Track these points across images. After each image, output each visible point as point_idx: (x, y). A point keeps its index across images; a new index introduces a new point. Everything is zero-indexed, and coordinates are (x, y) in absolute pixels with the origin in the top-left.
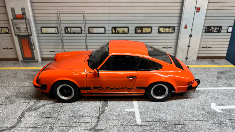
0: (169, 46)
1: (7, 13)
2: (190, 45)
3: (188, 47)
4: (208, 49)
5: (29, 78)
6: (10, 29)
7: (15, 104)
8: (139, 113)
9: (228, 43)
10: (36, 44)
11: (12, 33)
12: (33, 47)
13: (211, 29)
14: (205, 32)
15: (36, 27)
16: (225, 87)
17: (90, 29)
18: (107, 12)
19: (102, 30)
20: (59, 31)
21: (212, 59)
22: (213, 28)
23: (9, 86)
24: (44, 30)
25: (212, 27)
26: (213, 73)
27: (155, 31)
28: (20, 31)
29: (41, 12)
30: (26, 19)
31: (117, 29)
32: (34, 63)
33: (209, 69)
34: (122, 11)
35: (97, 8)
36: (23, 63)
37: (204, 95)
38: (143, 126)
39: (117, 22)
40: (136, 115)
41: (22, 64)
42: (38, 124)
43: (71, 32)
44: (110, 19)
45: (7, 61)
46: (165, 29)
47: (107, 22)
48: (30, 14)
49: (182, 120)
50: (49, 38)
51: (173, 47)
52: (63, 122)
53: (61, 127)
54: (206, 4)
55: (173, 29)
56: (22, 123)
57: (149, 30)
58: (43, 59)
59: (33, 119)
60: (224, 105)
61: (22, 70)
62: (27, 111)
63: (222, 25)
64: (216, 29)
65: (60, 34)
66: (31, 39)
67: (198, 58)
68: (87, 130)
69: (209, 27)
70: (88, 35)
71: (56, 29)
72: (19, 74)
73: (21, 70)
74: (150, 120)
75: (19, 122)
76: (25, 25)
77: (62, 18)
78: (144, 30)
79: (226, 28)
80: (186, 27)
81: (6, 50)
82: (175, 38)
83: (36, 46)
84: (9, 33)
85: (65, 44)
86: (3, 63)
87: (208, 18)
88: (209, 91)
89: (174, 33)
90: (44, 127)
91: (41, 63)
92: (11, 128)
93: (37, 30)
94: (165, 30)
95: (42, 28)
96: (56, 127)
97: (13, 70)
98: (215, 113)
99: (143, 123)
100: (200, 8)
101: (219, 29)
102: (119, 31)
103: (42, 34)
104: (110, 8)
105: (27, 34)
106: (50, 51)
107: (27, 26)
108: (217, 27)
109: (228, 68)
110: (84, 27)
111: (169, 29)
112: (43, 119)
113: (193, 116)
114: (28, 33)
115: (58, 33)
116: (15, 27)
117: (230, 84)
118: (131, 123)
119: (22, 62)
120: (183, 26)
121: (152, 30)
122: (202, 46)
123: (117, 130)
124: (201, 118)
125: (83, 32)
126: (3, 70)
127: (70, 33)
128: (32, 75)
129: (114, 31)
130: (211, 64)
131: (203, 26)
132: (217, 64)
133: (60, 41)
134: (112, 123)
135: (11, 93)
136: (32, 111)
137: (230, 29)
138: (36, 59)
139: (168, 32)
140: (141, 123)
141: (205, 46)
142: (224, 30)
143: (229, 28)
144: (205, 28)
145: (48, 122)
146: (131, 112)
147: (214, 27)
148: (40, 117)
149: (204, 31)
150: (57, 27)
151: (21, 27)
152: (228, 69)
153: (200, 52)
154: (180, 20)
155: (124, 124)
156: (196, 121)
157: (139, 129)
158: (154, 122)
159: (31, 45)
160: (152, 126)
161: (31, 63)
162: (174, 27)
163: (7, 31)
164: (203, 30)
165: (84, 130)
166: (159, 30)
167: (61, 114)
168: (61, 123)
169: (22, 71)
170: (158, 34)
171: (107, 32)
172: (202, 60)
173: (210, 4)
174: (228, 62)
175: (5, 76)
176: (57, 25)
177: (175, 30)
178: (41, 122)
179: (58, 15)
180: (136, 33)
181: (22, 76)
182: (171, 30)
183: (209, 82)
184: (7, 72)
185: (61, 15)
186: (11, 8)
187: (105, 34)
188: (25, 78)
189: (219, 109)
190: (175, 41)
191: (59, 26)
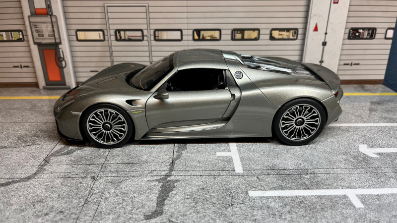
1: (21, 7)
2: (323, 60)
4: (354, 67)
6: (26, 32)
7: (33, 146)
8: (239, 158)
9: (387, 57)
10: (67, 58)
11: (28, 41)
12: (63, 63)
13: (358, 32)
14: (349, 38)
15: (68, 30)
16: (383, 123)
17: (156, 32)
18: (185, 3)
19: (177, 35)
20: (106, 37)
21: (361, 84)
22: (361, 31)
23: (24, 121)
24: (81, 35)
25: (360, 28)
26: (363, 104)
27: (265, 36)
28: (43, 35)
29: (77, 4)
30: (51, 15)
31: (202, 33)
33: (356, 97)
34: (210, 3)
36: (46, 90)
37: (347, 134)
38: (246, 177)
39: (202, 21)
40: (234, 161)
41: (44, 91)
42: (73, 174)
43: (126, 38)
44: (190, 15)
45: (21, 88)
46: (281, 33)
47: (185, 21)
48: (57, 9)
49: (310, 167)
50: (90, 49)
52: (113, 170)
53: (110, 177)
55: (295, 33)
56: (45, 172)
57: (254, 35)
59: (64, 167)
60: (381, 147)
61: (45, 100)
62: (53, 155)
63: (376, 27)
64: (367, 32)
65: (107, 42)
66: (60, 50)
68: (154, 181)
69: (355, 30)
70: (154, 43)
71: (101, 33)
72: (40, 105)
73: (43, 99)
74: (258, 168)
75: (41, 169)
76: (50, 26)
77: (110, 15)
78: (247, 34)
79: (384, 31)
80: (316, 29)
81: (18, 70)
82: (298, 47)
83: (68, 61)
84: (24, 41)
85: (115, 59)
86: (14, 91)
87: (352, 14)
88: (357, 128)
89: (296, 39)
90: (82, 178)
92: (28, 178)
93: (69, 35)
94: (281, 35)
95: (78, 32)
96: (102, 177)
97: (29, 100)
98: (366, 158)
99: (246, 173)
101: (372, 33)
102: (205, 36)
103: (77, 42)
105: (53, 41)
106: (91, 71)
107: (53, 27)
108: (369, 29)
109: (387, 96)
110: (147, 30)
111: (288, 33)
112: (80, 167)
113: (330, 162)
114: (55, 39)
115: (103, 40)
116: (34, 30)
117: (390, 119)
118: (225, 171)
119: (44, 88)
120: (311, 27)
121: (259, 34)
122: (342, 62)
123: (202, 181)
124: (342, 165)
125: (145, 38)
126: (12, 100)
127: (125, 40)
129: (196, 37)
130: (359, 91)
131: (346, 28)
132: (370, 91)
133: (108, 54)
134: (194, 172)
135: (27, 131)
136: (61, 155)
137: (390, 34)
138: (67, 84)
139: (287, 38)
140: (242, 172)
141: (350, 62)
142: (379, 35)
143: (389, 31)
144: (348, 30)
145: (89, 171)
146: (226, 157)
147: (364, 29)
148: (75, 163)
149: (347, 36)
150: (102, 31)
151: (43, 29)
152: (387, 98)
153: (341, 72)
154: (306, 18)
155: (213, 173)
156: (335, 170)
157: (238, 180)
158: (264, 171)
159: (59, 60)
160: (260, 177)
161: (59, 91)
162: (297, 30)
163: (21, 37)
164: (345, 34)
165: (148, 181)
166: (271, 34)
167: (110, 160)
168: (110, 172)
170: (270, 41)
171: (185, 37)
172: (343, 85)
174: (389, 89)
175: (17, 109)
176: (103, 27)
177: (297, 34)
178: (78, 170)
179: (105, 10)
180: (233, 39)
181: (45, 108)
182: (291, 35)
183: (356, 115)
184: (21, 102)
185: (110, 9)
187: (182, 42)
188: (50, 110)
189: (374, 153)
190: (298, 53)
191: (106, 28)
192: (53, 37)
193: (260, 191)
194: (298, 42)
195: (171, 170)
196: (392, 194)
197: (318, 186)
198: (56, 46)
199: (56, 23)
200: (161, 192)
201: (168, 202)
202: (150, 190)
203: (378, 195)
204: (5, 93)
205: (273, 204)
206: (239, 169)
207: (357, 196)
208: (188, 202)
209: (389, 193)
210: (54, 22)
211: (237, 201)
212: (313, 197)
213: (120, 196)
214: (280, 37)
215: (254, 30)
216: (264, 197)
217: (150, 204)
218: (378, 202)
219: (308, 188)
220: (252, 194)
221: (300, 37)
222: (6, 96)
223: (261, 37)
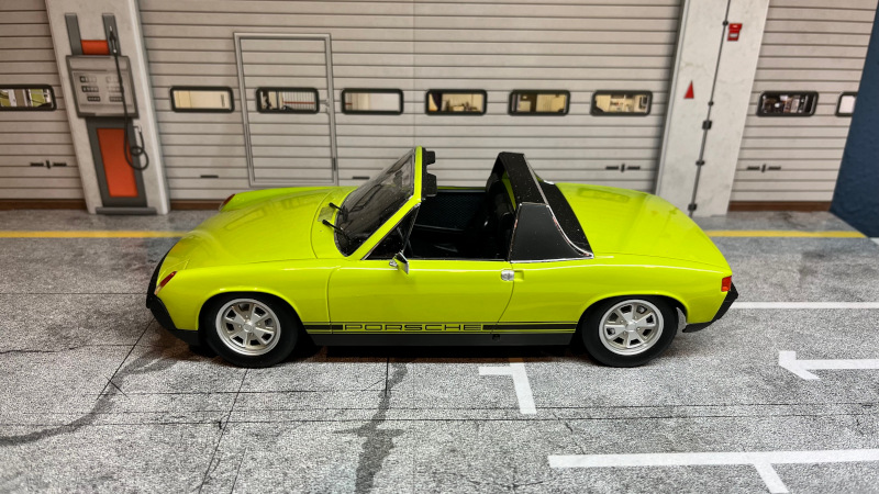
0: (628, 163)
1: (49, 36)
2: (704, 158)
3: (696, 167)
4: (769, 174)
5: (129, 265)
6: (61, 91)
7: (83, 351)
8: (527, 380)
9: (840, 154)
10: (150, 148)
11: (64, 109)
12: (142, 158)
13: (779, 101)
14: (760, 113)
15: (153, 87)
16: (829, 301)
17: (347, 95)
18: (410, 34)
19: (391, 102)
20: (237, 103)
21: (784, 210)
22: (785, 98)
23: (59, 290)
24: (182, 99)
25: (784, 93)
26: (788, 257)
27: (580, 105)
28: (97, 99)
29: (176, 31)
30: (117, 55)
31: (446, 97)
32: (143, 219)
33: (772, 242)
34: (465, 34)
36: (103, 217)
37: (755, 327)
38: (543, 423)
39: (446, 72)
40: (516, 388)
41: (100, 219)
42: (173, 414)
43: (281, 107)
44: (420, 59)
45: (46, 211)
46: (615, 100)
47: (410, 72)
48: (131, 42)
49: (678, 402)
50: (201, 128)
51: (645, 164)
52: (258, 406)
53: (256, 422)
54: (763, 13)
55: (645, 101)
56: (114, 410)
57: (559, 103)
58: (175, 205)
59: (155, 399)
60: (825, 357)
61: (103, 239)
62: (128, 371)
63: (818, 90)
64: (798, 101)
65: (239, 114)
66: (136, 130)
67: (735, 207)
68: (348, 431)
69: (773, 96)
70: (341, 117)
71: (226, 94)
72: (92, 252)
73: (98, 239)
74: (567, 404)
75: (103, 404)
76: (114, 78)
77: (247, 57)
78: (542, 103)
79: (835, 99)
80: (690, 94)
81: (43, 171)
82: (652, 131)
83: (152, 155)
84: (54, 109)
85: (255, 151)
86: (31, 218)
87: (767, 62)
88: (774, 313)
89: (648, 113)
90: (195, 424)
91: (167, 218)
92: (76, 426)
93: (154, 98)
94: (616, 104)
95: (175, 93)
96: (236, 423)
97: (67, 239)
98: (792, 382)
99: (542, 413)
100: (740, 26)
101: (809, 103)
102: (452, 103)
103: (173, 113)
104: (421, 22)
105: (120, 111)
106: (203, 177)
107: (120, 81)
108: (802, 94)
109: (838, 240)
110: (327, 89)
111: (630, 102)
112: (188, 398)
113: (718, 390)
114: (125, 106)
115: (231, 110)
116: (78, 85)
117: (845, 292)
118: (498, 411)
119: (99, 212)
120: (680, 88)
121: (568, 102)
122: (746, 164)
123: (451, 434)
124: (744, 398)
125: (322, 107)
126: (30, 239)
127: (277, 111)
128: (137, 258)
129: (433, 107)
130: (779, 227)
131: (753, 92)
132: (802, 226)
133: (240, 140)
134: (432, 412)
135: (68, 313)
136: (146, 370)
137: (848, 105)
138: (150, 204)
139: (627, 110)
140: (535, 412)
141: (760, 164)
142: (824, 108)
143: (845, 99)
144: (756, 99)
145: (209, 408)
146: (500, 378)
147: (791, 94)
148: (178, 389)
149: (755, 108)
150: (228, 89)
151: (98, 84)
152: (839, 245)
153: (740, 186)
154: (670, 69)
155: (473, 414)
156: (729, 408)
157: (527, 431)
158: (580, 410)
159: (133, 152)
160: (573, 424)
161: (132, 219)
162: (648, 94)
163: (49, 100)
164: (751, 104)
165: (336, 432)
166: (594, 102)
167: (253, 383)
168: (254, 410)
169: (100, 244)
170: (591, 117)
171: (408, 107)
172: (745, 213)
173: (777, 13)
174: (841, 222)
175: (42, 260)
176: (231, 82)
177: (651, 103)
178: (183, 406)
179: (235, 45)
180: (513, 111)
181: (104, 261)
182: (636, 105)
183: (771, 284)
184: (48, 245)
185: (246, 44)
186: (66, 17)
187: (402, 116)
188: (114, 265)
189: (810, 371)
190: (650, 143)
191: (236, 85)
192: (121, 103)
193: (573, 457)
194: (652, 120)
195: (384, 407)
196: (846, 464)
197: (694, 444)
198: (125, 122)
199: (127, 73)
200: (364, 457)
201: (380, 480)
202: (342, 452)
203: (817, 465)
204: (14, 222)
205: (600, 485)
206: (527, 406)
207: (775, 466)
208: (423, 480)
209: (840, 461)
210: (124, 71)
211: (524, 478)
212: (682, 470)
213: (278, 467)
214: (614, 108)
216: (580, 469)
217: (342, 483)
218: (816, 482)
219: (673, 450)
220: (558, 461)
221: (655, 109)
222: (14, 230)
223: (573, 108)
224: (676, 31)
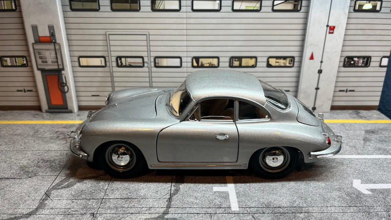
1: (25, 34)
2: (319, 87)
3: (315, 91)
4: (349, 93)
5: (58, 137)
6: (30, 59)
7: (35, 178)
8: (235, 193)
10: (70, 83)
11: (32, 66)
12: (66, 88)
13: (353, 60)
14: (344, 66)
15: (71, 56)
16: (377, 154)
17: (156, 59)
18: (185, 32)
19: (177, 62)
20: (108, 63)
21: (356, 109)
22: (356, 59)
24: (84, 61)
25: (355, 57)
26: (358, 132)
27: (262, 63)
28: (46, 62)
29: (80, 32)
30: (55, 43)
31: (201, 60)
32: (66, 115)
33: (351, 125)
34: (209, 32)
35: (168, 26)
36: (48, 114)
37: (342, 168)
38: (242, 215)
39: (201, 49)
40: (230, 198)
42: (73, 210)
43: (127, 65)
44: (189, 43)
45: (24, 111)
46: (278, 61)
47: (185, 49)
48: (61, 37)
49: (305, 205)
50: (92, 74)
51: (292, 89)
52: (112, 206)
53: (110, 214)
54: (345, 21)
55: (291, 61)
56: (46, 208)
57: (252, 62)
59: (65, 202)
60: (374, 183)
61: (48, 124)
63: (371, 55)
64: (362, 60)
65: (109, 68)
66: (63, 75)
67: (333, 108)
68: (151, 218)
69: (351, 58)
70: (154, 69)
71: (103, 59)
72: (42, 130)
73: (46, 124)
74: (253, 205)
75: (42, 205)
76: (53, 53)
77: (112, 43)
78: (245, 62)
79: (379, 59)
80: (312, 58)
81: (22, 93)
82: (294, 74)
83: (70, 86)
84: (28, 66)
85: (116, 84)
86: (17, 114)
87: (347, 43)
88: (351, 160)
89: (293, 66)
90: (82, 214)
91: (77, 114)
92: (29, 215)
93: (72, 62)
94: (278, 62)
95: (80, 59)
96: (101, 214)
97: (32, 124)
98: (359, 195)
99: (242, 210)
100: (334, 27)
101: (367, 61)
102: (203, 63)
103: (79, 68)
104: (190, 27)
105: (56, 67)
106: (93, 96)
107: (56, 54)
108: (364, 57)
109: (381, 124)
110: (148, 57)
111: (284, 61)
112: (79, 202)
113: (324, 199)
114: (58, 65)
115: (105, 66)
116: (38, 56)
117: (384, 150)
118: (221, 209)
119: (47, 112)
120: (307, 55)
121: (256, 62)
122: (338, 89)
124: (336, 203)
125: (146, 65)
126: (15, 124)
127: (125, 66)
128: (62, 133)
129: (195, 64)
130: (354, 118)
131: (341, 57)
132: (365, 117)
133: (109, 79)
134: (191, 209)
135: (29, 160)
136: (62, 188)
137: (385, 62)
138: (69, 108)
139: (283, 65)
140: (238, 209)
141: (345, 89)
142: (374, 63)
143: (383, 59)
144: (343, 59)
145: (88, 207)
146: (223, 192)
147: (359, 57)
148: (76, 197)
149: (342, 64)
150: (104, 57)
151: (46, 56)
152: (382, 127)
153: (336, 99)
154: (302, 46)
155: (210, 211)
156: (329, 208)
157: (234, 219)
158: (259, 209)
159: (62, 85)
160: (256, 215)
161: (61, 115)
162: (293, 58)
163: (25, 62)
164: (340, 62)
165: (146, 219)
166: (268, 62)
167: (110, 194)
168: (109, 208)
169: (46, 127)
170: (267, 68)
171: (184, 64)
172: (339, 111)
173: (351, 21)
174: (383, 116)
175: (20, 135)
176: (105, 54)
177: (294, 62)
178: (77, 206)
179: (107, 37)
180: (231, 66)
181: (47, 135)
182: (287, 63)
183: (350, 146)
184: (23, 128)
185: (112, 37)
186: (32, 26)
187: (181, 68)
188: (52, 137)
189: (367, 189)
190: (294, 79)
191: (107, 55)
194: (294, 69)
195: (169, 207)
198: (59, 72)
199: (59, 51)
204: (9, 117)
206: (235, 207)
210: (58, 49)
214: (277, 64)
215: (251, 57)
222: (9, 120)
223: (258, 64)
224: (305, 30)
